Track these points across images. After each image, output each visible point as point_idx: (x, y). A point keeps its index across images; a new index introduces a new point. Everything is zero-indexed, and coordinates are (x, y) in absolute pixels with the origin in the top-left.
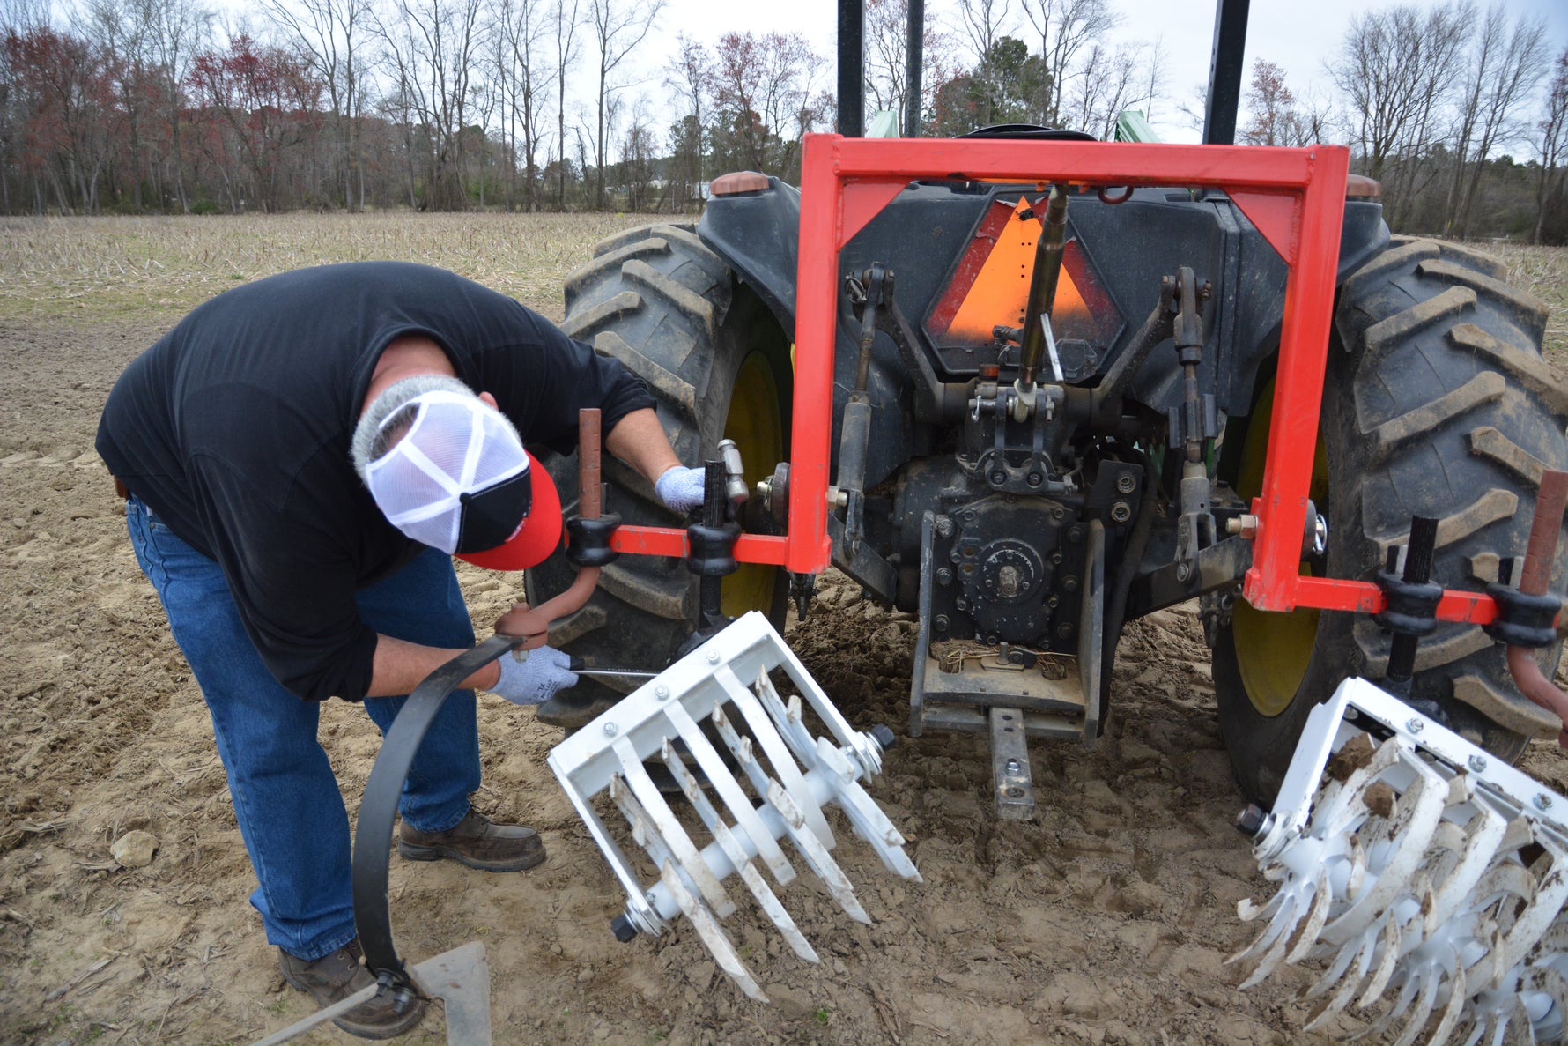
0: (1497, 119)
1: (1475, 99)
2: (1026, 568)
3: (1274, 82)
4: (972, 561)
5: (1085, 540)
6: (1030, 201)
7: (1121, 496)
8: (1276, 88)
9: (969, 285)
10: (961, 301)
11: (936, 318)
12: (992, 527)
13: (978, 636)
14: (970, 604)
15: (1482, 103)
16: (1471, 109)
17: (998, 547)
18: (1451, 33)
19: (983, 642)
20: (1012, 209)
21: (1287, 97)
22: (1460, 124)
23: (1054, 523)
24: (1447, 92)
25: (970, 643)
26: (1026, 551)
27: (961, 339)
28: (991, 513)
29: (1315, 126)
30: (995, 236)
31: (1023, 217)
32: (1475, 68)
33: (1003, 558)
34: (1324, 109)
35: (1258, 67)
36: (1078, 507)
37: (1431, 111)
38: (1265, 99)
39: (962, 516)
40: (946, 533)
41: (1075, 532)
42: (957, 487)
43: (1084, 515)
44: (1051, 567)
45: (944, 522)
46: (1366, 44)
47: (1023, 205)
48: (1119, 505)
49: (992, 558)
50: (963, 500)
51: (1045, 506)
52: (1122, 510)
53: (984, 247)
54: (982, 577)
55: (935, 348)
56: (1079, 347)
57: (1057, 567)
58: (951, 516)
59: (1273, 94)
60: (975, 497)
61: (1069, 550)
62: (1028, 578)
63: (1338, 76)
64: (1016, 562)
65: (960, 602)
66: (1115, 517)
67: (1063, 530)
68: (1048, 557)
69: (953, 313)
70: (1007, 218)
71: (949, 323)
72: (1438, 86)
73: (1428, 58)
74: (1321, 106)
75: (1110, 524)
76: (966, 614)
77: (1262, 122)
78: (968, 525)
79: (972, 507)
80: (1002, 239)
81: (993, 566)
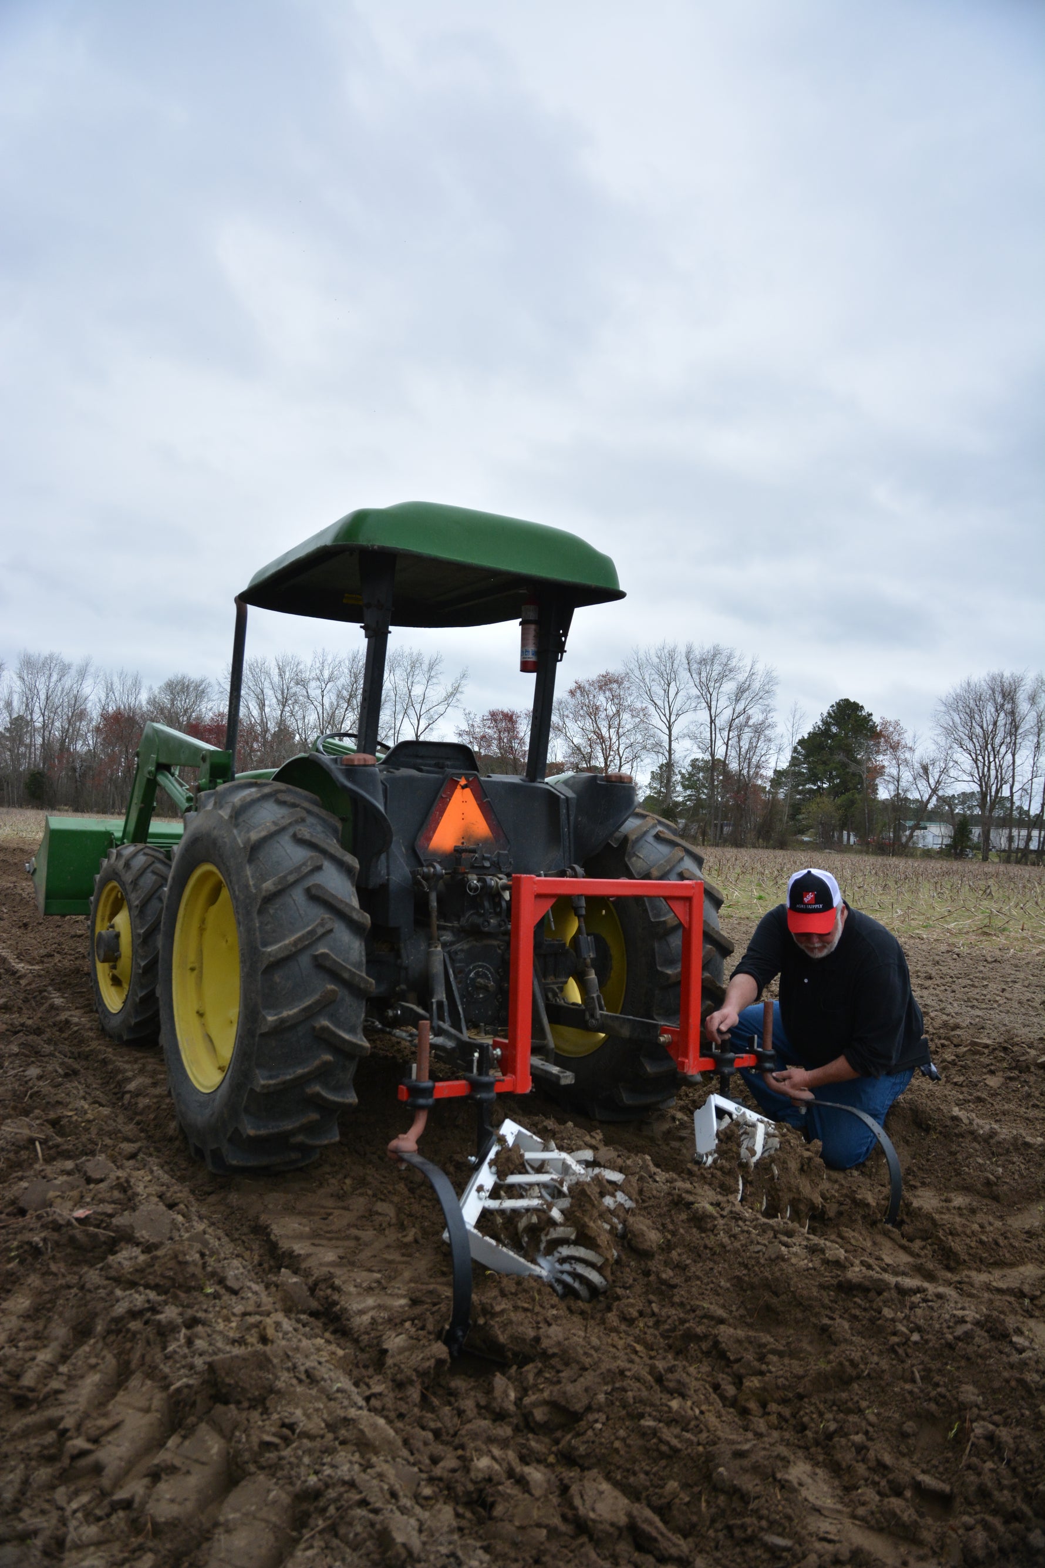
2: (488, 979)
4: (461, 978)
6: (467, 780)
9: (438, 823)
10: (434, 832)
11: (422, 842)
12: (471, 957)
17: (474, 968)
20: (459, 783)
23: (500, 951)
26: (488, 969)
27: (436, 852)
28: (471, 948)
30: (451, 796)
31: (463, 787)
33: (477, 974)
39: (456, 953)
44: (499, 977)
47: (463, 782)
49: (472, 975)
50: (452, 943)
51: (495, 943)
53: (445, 804)
54: (467, 986)
55: (422, 859)
56: (506, 855)
60: (458, 942)
64: (485, 976)
67: (503, 956)
68: (497, 971)
69: (430, 839)
70: (456, 788)
71: (429, 844)
78: (459, 957)
79: (457, 947)
80: (453, 799)
81: (473, 979)
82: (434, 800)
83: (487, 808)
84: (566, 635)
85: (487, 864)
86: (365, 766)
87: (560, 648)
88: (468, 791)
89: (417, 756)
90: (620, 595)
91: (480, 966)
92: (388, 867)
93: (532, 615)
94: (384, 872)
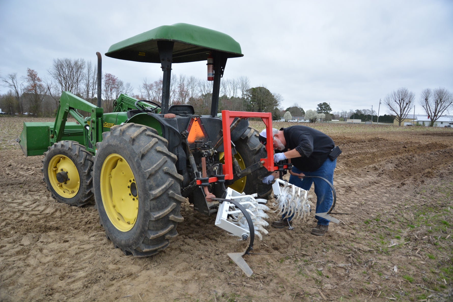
0: (94, 88)
1: (89, 83)
3: (34, 75)
8: (36, 77)
15: (90, 84)
16: (88, 86)
18: (80, 67)
21: (39, 80)
22: (86, 89)
24: (82, 81)
27: (189, 143)
29: (49, 88)
32: (87, 76)
34: (50, 84)
35: (28, 70)
37: (79, 86)
38: (32, 80)
46: (59, 67)
53: (190, 126)
59: (34, 78)
63: (53, 75)
69: (187, 139)
70: (193, 121)
71: (187, 141)
72: (79, 79)
73: (76, 72)
74: (49, 82)
77: (32, 86)
80: (193, 125)
82: (187, 126)
83: (203, 128)
84: (224, 68)
85: (206, 146)
86: (173, 118)
87: (222, 73)
88: (197, 121)
89: (177, 110)
90: (242, 55)
92: (178, 151)
93: (211, 62)
94: (176, 152)
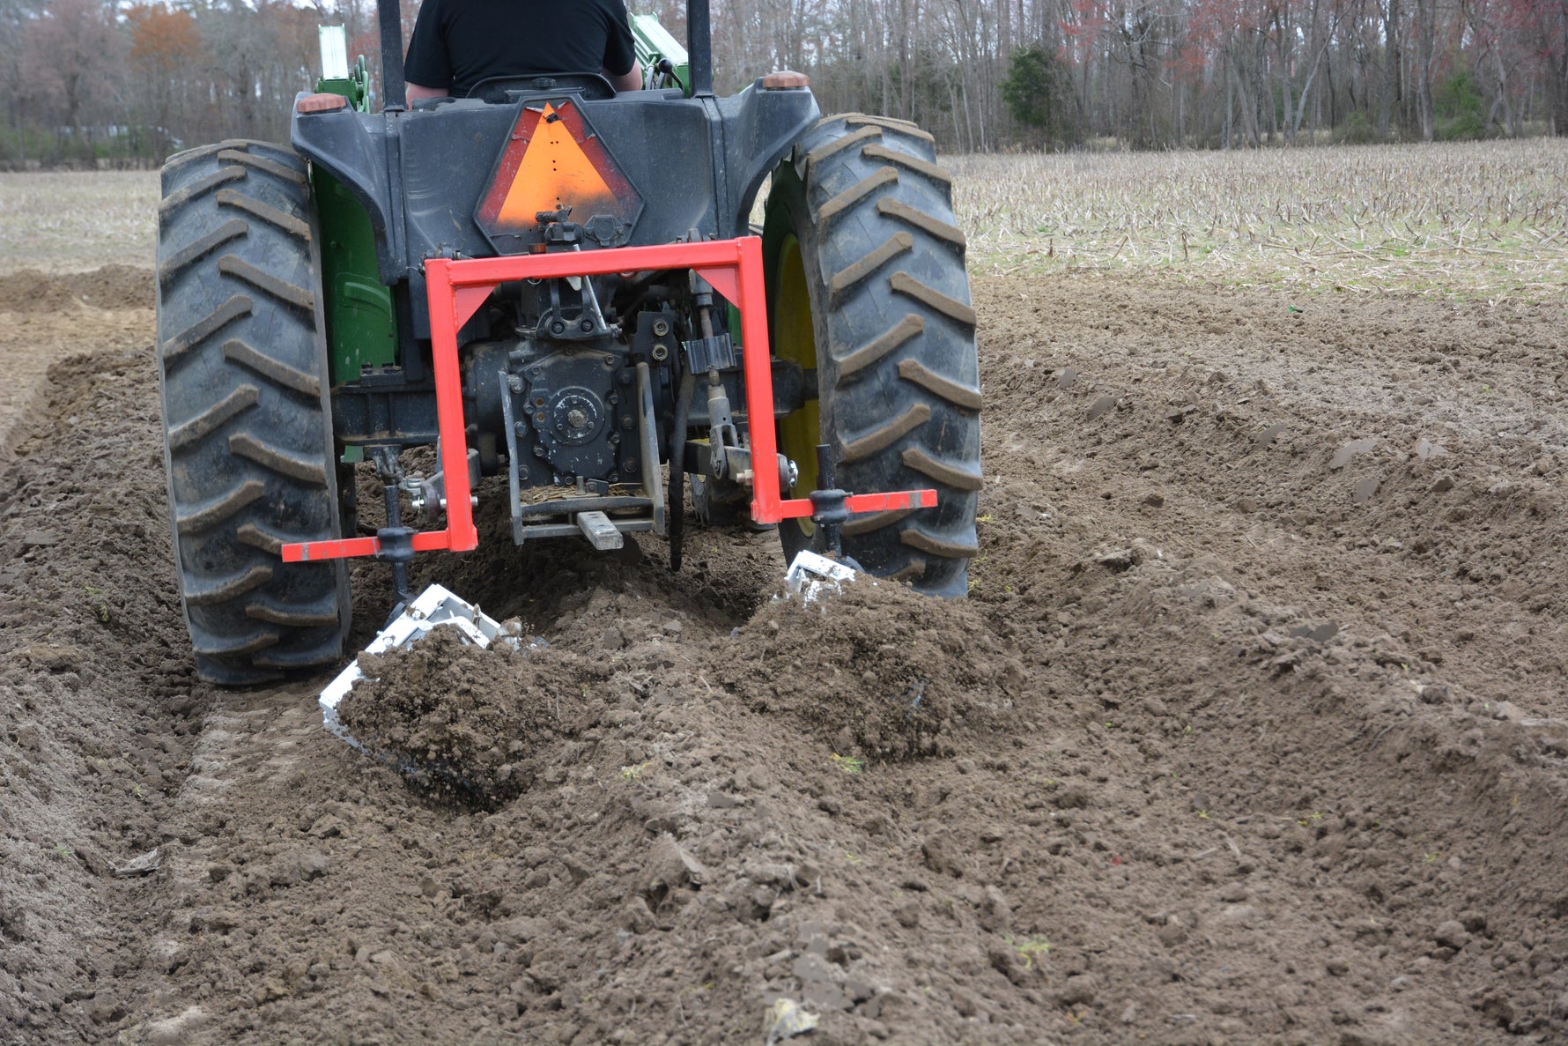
2: (589, 409)
4: (543, 410)
5: (634, 381)
6: (554, 107)
7: (658, 339)
9: (511, 180)
10: (505, 194)
11: (485, 210)
12: (557, 378)
13: (556, 480)
14: (546, 450)
17: (563, 395)
19: (563, 484)
20: (540, 114)
23: (608, 369)
25: (550, 487)
26: (588, 396)
27: (508, 226)
28: (554, 365)
30: (528, 138)
31: (550, 120)
33: (569, 403)
36: (626, 355)
39: (530, 372)
40: (518, 388)
41: (625, 376)
42: (522, 350)
43: (631, 360)
44: (610, 408)
45: (515, 380)
47: (548, 111)
48: (658, 346)
49: (560, 405)
50: (528, 360)
51: (598, 355)
52: (660, 351)
53: (521, 145)
54: (554, 421)
55: (487, 237)
56: (609, 221)
57: (615, 406)
58: (521, 375)
60: (539, 356)
61: (623, 392)
62: (592, 418)
64: (581, 405)
65: (536, 449)
66: (656, 356)
67: (615, 374)
68: (606, 398)
69: (499, 205)
70: (537, 122)
71: (497, 214)
75: (654, 364)
76: (543, 461)
78: (536, 379)
79: (537, 364)
80: (534, 140)
81: (564, 412)
83: (594, 149)
85: (569, 237)
86: (320, 112)
88: (558, 124)
91: (573, 392)
92: (407, 253)
94: (402, 260)
